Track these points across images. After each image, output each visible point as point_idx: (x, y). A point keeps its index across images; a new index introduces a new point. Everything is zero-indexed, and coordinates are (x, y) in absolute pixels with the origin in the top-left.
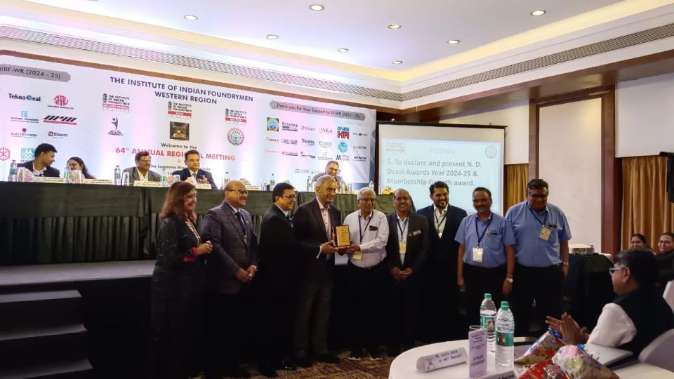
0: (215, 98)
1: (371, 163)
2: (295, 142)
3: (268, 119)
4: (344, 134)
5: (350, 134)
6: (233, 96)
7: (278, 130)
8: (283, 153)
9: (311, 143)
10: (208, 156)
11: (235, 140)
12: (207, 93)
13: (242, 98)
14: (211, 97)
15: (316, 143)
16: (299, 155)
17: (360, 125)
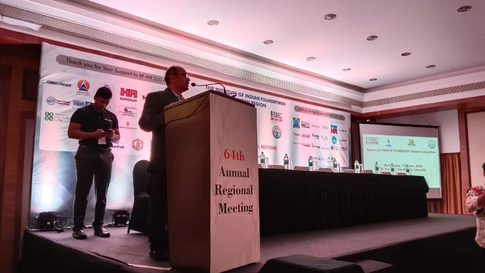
0: (265, 103)
1: (349, 151)
2: (308, 136)
3: (294, 118)
4: (334, 130)
5: (338, 131)
6: (275, 102)
7: (299, 127)
8: (303, 144)
9: (318, 137)
10: (262, 147)
11: (276, 136)
12: (260, 99)
13: (280, 103)
14: (263, 102)
15: (320, 137)
16: (311, 146)
17: (342, 124)
